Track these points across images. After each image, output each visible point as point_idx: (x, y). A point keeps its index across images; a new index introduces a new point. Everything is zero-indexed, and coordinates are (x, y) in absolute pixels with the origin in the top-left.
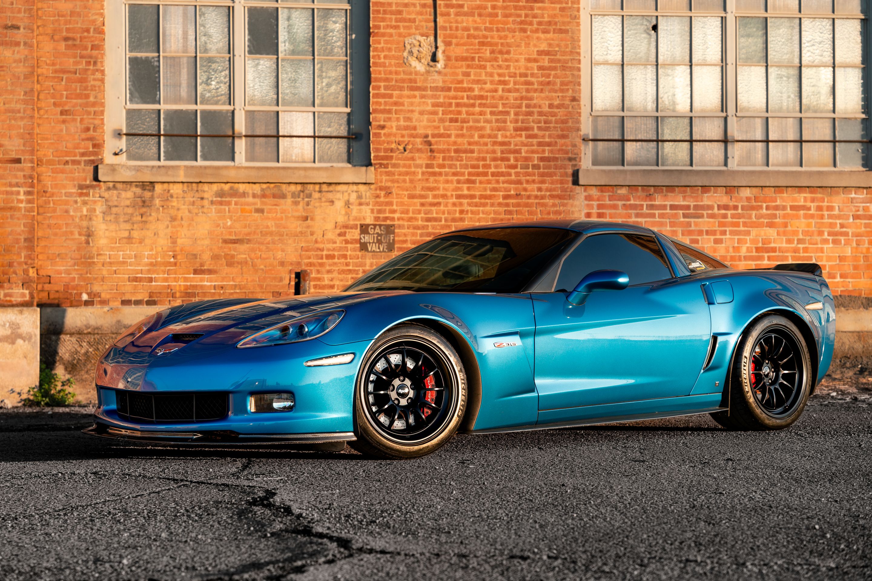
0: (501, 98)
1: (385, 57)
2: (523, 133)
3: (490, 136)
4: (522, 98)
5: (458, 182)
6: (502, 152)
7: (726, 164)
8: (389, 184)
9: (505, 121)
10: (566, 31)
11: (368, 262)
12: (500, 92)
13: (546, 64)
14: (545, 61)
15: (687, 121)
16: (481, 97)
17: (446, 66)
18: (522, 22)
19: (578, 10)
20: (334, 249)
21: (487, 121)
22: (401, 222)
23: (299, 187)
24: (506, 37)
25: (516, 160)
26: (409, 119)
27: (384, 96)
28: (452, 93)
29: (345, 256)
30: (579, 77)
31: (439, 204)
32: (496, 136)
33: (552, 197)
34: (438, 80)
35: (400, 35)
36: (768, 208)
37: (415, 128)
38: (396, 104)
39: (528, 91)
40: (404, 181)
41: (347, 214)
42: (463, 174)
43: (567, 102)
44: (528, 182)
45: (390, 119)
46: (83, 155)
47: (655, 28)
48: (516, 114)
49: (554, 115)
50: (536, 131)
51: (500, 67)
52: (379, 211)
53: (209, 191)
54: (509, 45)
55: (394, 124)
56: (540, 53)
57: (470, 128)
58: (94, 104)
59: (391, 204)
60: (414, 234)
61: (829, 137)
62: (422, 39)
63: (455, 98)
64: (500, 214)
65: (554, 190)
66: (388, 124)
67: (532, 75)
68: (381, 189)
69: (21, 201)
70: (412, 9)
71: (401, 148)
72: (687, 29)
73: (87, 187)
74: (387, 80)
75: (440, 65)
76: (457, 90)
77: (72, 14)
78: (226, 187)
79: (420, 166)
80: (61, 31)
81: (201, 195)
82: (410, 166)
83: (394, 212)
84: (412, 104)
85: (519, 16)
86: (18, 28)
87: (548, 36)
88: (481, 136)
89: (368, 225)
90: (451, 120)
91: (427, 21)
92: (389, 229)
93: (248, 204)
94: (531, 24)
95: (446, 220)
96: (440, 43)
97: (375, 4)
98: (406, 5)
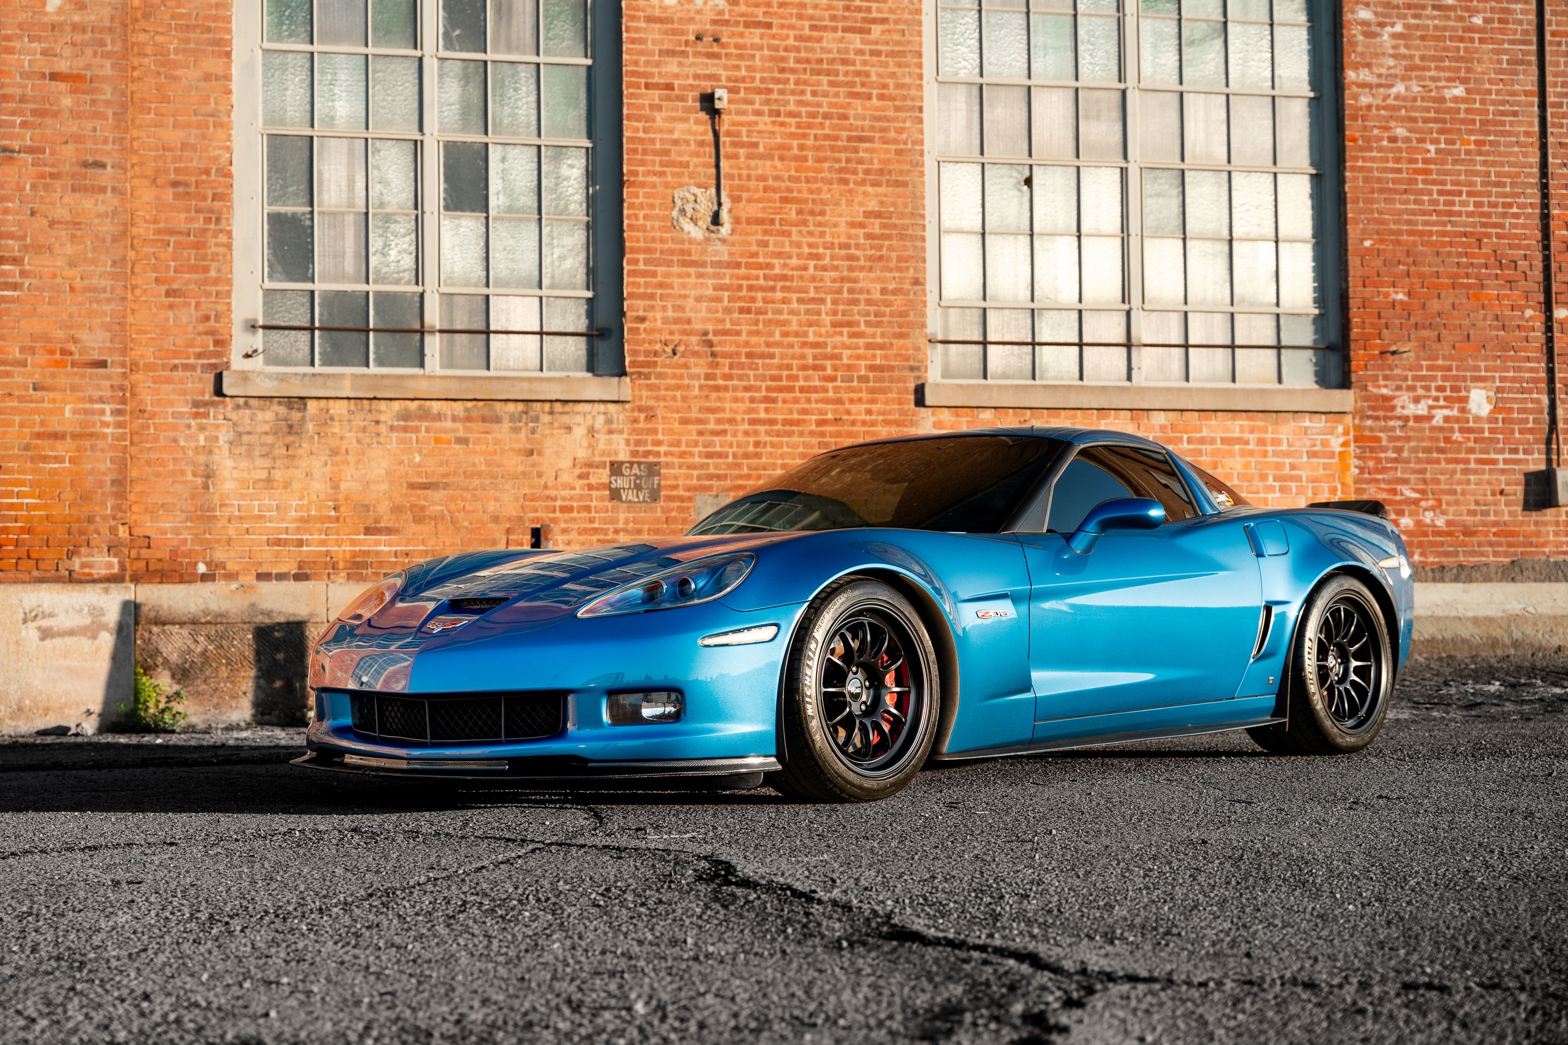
0: (813, 279)
1: (646, 217)
2: (845, 330)
3: (797, 334)
4: (842, 280)
5: (752, 400)
6: (815, 357)
7: (1129, 378)
8: (652, 403)
9: (818, 313)
10: (905, 184)
11: (622, 517)
12: (811, 271)
13: (877, 231)
14: (875, 226)
15: (1075, 315)
16: (784, 278)
17: (733, 231)
18: (841, 170)
19: (922, 154)
20: (572, 499)
21: (792, 312)
22: (669, 459)
23: (520, 407)
24: (819, 191)
25: (835, 368)
26: (681, 308)
27: (644, 274)
28: (742, 271)
29: (588, 509)
30: (924, 249)
31: (724, 432)
32: (806, 334)
33: (886, 423)
34: (721, 252)
35: (667, 185)
36: (1190, 441)
37: (689, 321)
38: (661, 285)
39: (851, 269)
40: (674, 398)
41: (590, 446)
42: (758, 389)
43: (907, 286)
44: (851, 401)
45: (652, 308)
46: (199, 356)
47: (1029, 182)
48: (835, 302)
49: (889, 304)
50: (863, 328)
51: (811, 234)
52: (638, 443)
53: (388, 412)
54: (823, 202)
55: (659, 315)
56: (868, 214)
57: (768, 322)
58: (216, 281)
59: (655, 431)
60: (688, 477)
61: (1273, 342)
62: (698, 191)
63: (747, 278)
64: (812, 447)
65: (890, 413)
66: (650, 315)
67: (857, 246)
68: (640, 409)
69: (107, 425)
70: (684, 148)
71: (669, 350)
72: (1074, 184)
73: (206, 404)
74: (648, 250)
75: (725, 230)
76: (749, 266)
77: (184, 147)
78: (414, 406)
79: (697, 377)
80: (167, 171)
81: (375, 416)
82: (681, 377)
83: (659, 443)
84: (684, 286)
85: (838, 160)
86: (103, 166)
87: (880, 190)
88: (785, 334)
89: (622, 463)
90: (742, 311)
91: (705, 165)
92: (653, 470)
93: (445, 431)
94: (855, 172)
95: (735, 456)
96: (724, 198)
97: (631, 139)
98: (675, 142)
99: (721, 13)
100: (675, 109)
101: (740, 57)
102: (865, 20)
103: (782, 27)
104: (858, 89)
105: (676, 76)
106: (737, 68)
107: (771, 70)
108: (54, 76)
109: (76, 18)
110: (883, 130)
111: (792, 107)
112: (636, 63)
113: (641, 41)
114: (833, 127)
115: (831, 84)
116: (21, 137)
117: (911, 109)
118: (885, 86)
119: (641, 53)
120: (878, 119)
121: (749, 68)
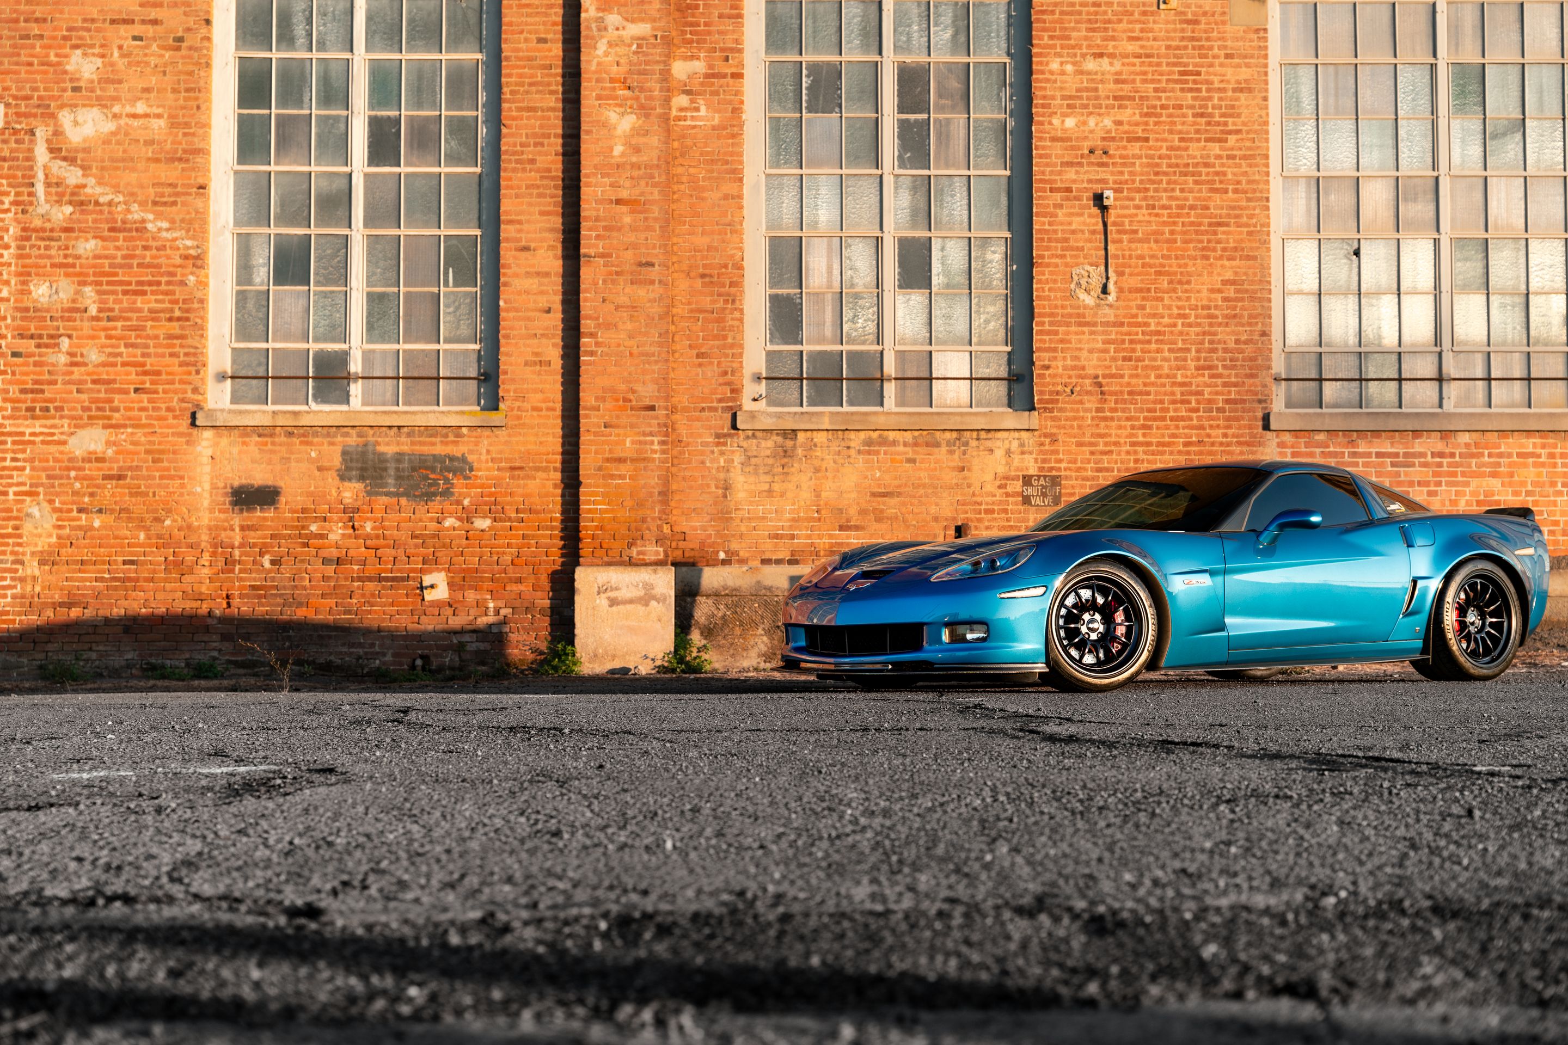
0: (1181, 333)
1: (1050, 290)
2: (1206, 373)
3: (1168, 376)
4: (1204, 333)
5: (1133, 427)
6: (1182, 394)
7: (1441, 406)
8: (1054, 431)
9: (1185, 360)
10: (1254, 258)
11: (1031, 517)
12: (1180, 327)
13: (1232, 295)
14: (1231, 292)
15: (1395, 357)
16: (1158, 333)
17: (1118, 299)
18: (1203, 249)
19: (1268, 234)
20: (993, 503)
21: (1164, 359)
22: (1068, 473)
23: (955, 435)
24: (1186, 265)
25: (1198, 402)
26: (1077, 358)
27: (1049, 333)
28: (1125, 329)
29: (1006, 511)
30: (1270, 308)
31: (1111, 452)
32: (1175, 376)
33: (1239, 443)
34: (1108, 314)
35: (1067, 265)
36: (1490, 455)
37: (1083, 368)
38: (1062, 341)
39: (1211, 325)
40: (1072, 427)
41: (1008, 464)
42: (1138, 419)
43: (1256, 337)
44: (1211, 427)
45: (1055, 358)
46: (720, 401)
47: (1357, 253)
48: (1198, 351)
49: (1242, 351)
50: (1220, 370)
51: (1179, 299)
52: (1044, 461)
53: (856, 440)
54: (1189, 274)
55: (1060, 364)
56: (1225, 282)
57: (1145, 368)
58: (732, 346)
59: (1056, 452)
60: (1082, 486)
61: (1563, 374)
62: (1091, 269)
63: (1129, 334)
64: (1180, 463)
65: (1242, 436)
66: (1053, 364)
67: (1216, 307)
68: (1046, 436)
69: (655, 452)
70: (1080, 236)
71: (1068, 390)
72: (1395, 253)
73: (725, 436)
74: (1052, 315)
75: (1111, 298)
76: (1130, 324)
77: (710, 248)
78: (875, 435)
79: (1089, 410)
80: (697, 267)
81: (847, 443)
82: (1078, 411)
83: (1060, 461)
84: (1080, 341)
85: (1201, 241)
86: (653, 265)
87: (1234, 263)
88: (1159, 377)
89: (1032, 476)
90: (1124, 359)
91: (1097, 249)
92: (1055, 481)
93: (899, 454)
94: (1214, 250)
95: (1119, 470)
96: (1111, 274)
97: (1039, 231)
98: (1073, 232)
99: (1109, 132)
100: (1073, 207)
101: (1124, 165)
102: (1222, 132)
103: (1157, 140)
104: (1218, 186)
105: (1074, 181)
106: (1122, 173)
107: (1148, 174)
108: (619, 202)
109: (634, 159)
110: (1237, 216)
111: (1164, 202)
112: (1043, 173)
113: (1047, 156)
114: (1197, 216)
115: (1196, 182)
116: (596, 246)
117: (1260, 199)
118: (1238, 182)
119: (1047, 165)
120: (1233, 208)
121: (1131, 173)
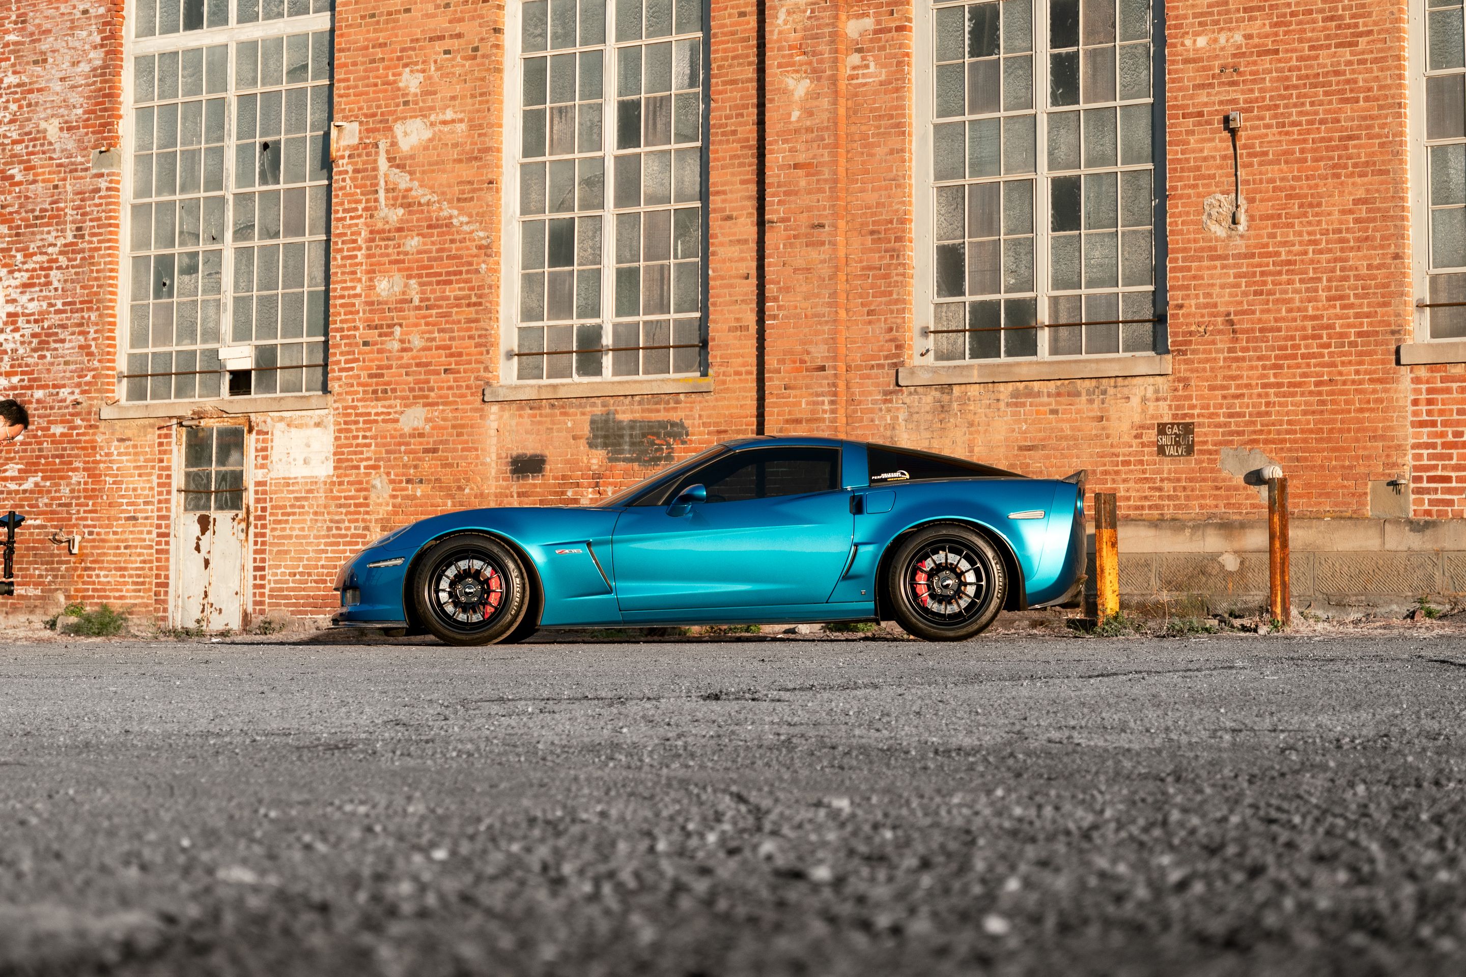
0: (1312, 261)
1: (1183, 223)
2: (1338, 303)
3: (1299, 310)
4: (1335, 260)
5: (1264, 367)
6: (1313, 328)
8: (1188, 374)
9: (1316, 290)
10: (1387, 172)
11: (1166, 467)
12: (1311, 255)
13: (1364, 215)
14: (1363, 212)
16: (1289, 263)
17: (1249, 228)
18: (1334, 166)
19: (1399, 144)
20: (1130, 454)
21: (1296, 291)
22: (1201, 420)
23: (1094, 382)
24: (1317, 186)
25: (1330, 336)
26: (1208, 295)
27: (1181, 269)
28: (1257, 260)
29: (1141, 462)
30: (1403, 227)
31: (1243, 395)
32: (1306, 310)
33: (1371, 381)
34: (1240, 246)
35: (1199, 195)
37: (1215, 305)
38: (1195, 277)
39: (1342, 250)
40: (1204, 370)
41: (1143, 411)
42: (1268, 358)
43: (1389, 261)
44: (1343, 364)
45: (1188, 296)
46: (886, 358)
48: (1329, 280)
49: (1374, 278)
50: (1352, 300)
51: (1309, 223)
52: (1178, 407)
53: (1005, 391)
54: (1320, 196)
55: (1193, 302)
56: (1356, 202)
57: (1276, 301)
58: (897, 302)
59: (1189, 398)
60: (1215, 434)
62: (1221, 197)
63: (1260, 265)
64: (1311, 405)
65: (1375, 372)
66: (1186, 302)
67: (1347, 230)
68: (1179, 380)
69: (825, 412)
70: (1211, 162)
71: (1202, 329)
73: (891, 393)
74: (1185, 250)
75: (1241, 228)
76: (1261, 255)
77: (878, 205)
78: (1021, 386)
79: (1220, 351)
80: (867, 224)
81: (997, 395)
82: (1210, 352)
83: (1193, 407)
84: (1212, 277)
85: (1332, 158)
86: (823, 226)
87: (1365, 179)
88: (1290, 310)
89: (1165, 425)
90: (1256, 293)
91: (1227, 176)
92: (1188, 429)
93: (1042, 405)
94: (1345, 167)
95: (1250, 415)
96: (1241, 201)
97: (1172, 161)
98: (1205, 159)
99: (1239, 47)
100: (1204, 132)
101: (1254, 81)
102: (1353, 35)
103: (1287, 51)
104: (1348, 95)
105: (1206, 104)
106: (1252, 91)
107: (1278, 89)
108: (796, 166)
109: (808, 123)
110: (1369, 127)
111: (1294, 118)
112: (1176, 98)
113: (1180, 80)
114: (1328, 131)
115: (1326, 94)
116: (778, 212)
117: (1391, 106)
118: (1370, 89)
119: (1180, 89)
120: (1364, 118)
121: (1261, 90)
